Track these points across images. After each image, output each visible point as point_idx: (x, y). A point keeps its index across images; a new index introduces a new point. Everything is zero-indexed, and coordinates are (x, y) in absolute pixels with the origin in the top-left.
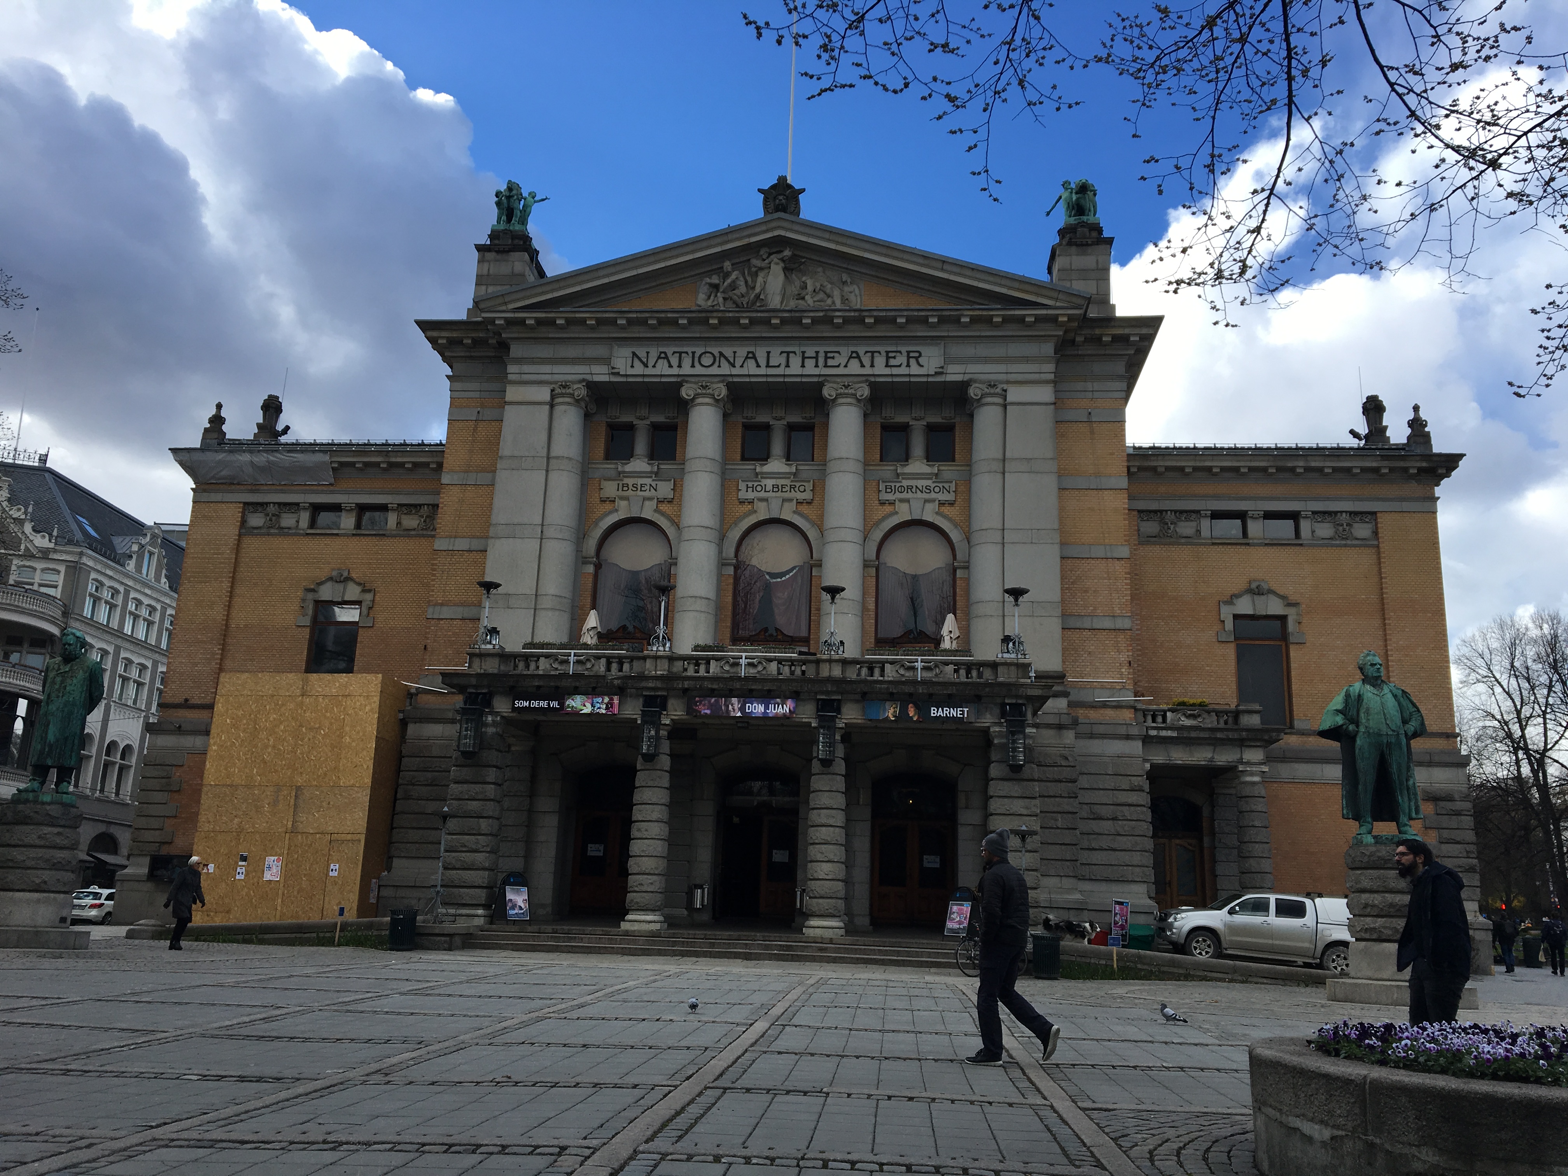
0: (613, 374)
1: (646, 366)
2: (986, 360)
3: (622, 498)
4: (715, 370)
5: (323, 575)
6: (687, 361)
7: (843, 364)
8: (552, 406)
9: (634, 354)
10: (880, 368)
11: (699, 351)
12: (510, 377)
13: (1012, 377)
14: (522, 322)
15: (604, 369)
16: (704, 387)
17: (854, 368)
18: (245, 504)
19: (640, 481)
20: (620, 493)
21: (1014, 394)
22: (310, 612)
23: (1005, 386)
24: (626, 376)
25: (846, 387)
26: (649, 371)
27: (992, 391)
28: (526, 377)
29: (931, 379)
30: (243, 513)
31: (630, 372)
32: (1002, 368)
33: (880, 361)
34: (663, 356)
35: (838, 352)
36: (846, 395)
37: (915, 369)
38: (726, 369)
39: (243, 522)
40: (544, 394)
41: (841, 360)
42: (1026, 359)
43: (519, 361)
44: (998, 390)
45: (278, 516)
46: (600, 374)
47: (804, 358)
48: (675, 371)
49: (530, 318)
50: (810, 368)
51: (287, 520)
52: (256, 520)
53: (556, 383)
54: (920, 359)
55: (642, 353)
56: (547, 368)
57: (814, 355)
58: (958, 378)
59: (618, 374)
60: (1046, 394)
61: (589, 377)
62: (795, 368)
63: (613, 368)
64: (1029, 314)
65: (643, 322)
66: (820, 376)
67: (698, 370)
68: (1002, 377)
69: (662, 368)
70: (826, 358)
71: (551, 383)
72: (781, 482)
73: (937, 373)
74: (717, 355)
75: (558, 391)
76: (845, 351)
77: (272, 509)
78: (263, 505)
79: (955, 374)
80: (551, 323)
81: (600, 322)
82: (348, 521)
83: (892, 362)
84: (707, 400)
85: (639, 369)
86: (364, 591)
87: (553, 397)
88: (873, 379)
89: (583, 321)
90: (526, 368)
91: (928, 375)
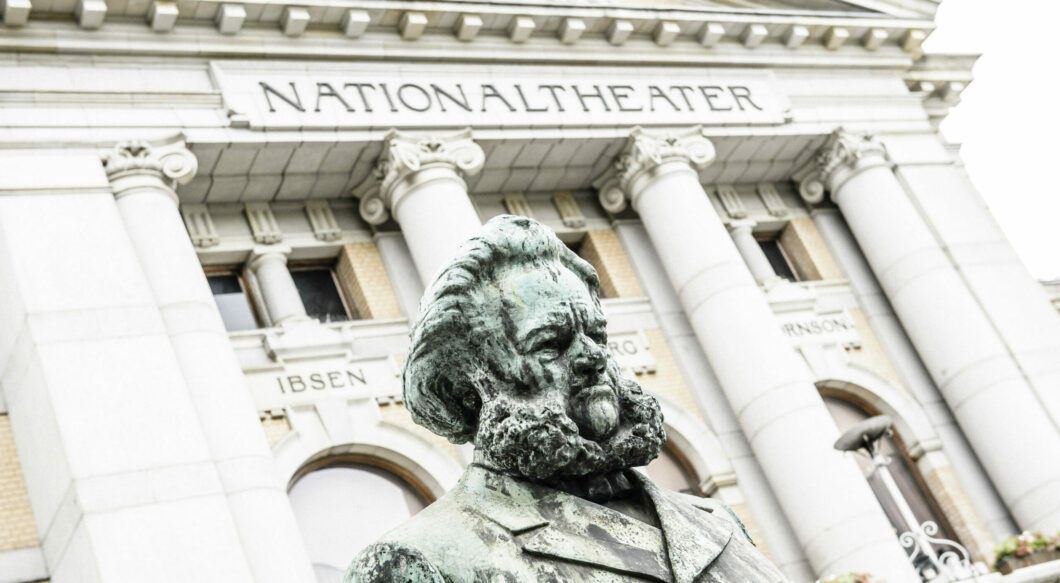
0: (235, 126)
1: (299, 108)
4: (434, 117)
6: (377, 101)
7: (647, 108)
8: (114, 195)
9: (267, 88)
10: (703, 114)
11: (392, 81)
15: (213, 116)
16: (433, 149)
17: (664, 113)
19: (323, 368)
24: (264, 130)
25: (671, 143)
26: (309, 119)
27: (869, 145)
31: (271, 121)
33: (698, 100)
34: (326, 90)
35: (629, 87)
36: (675, 158)
37: (751, 116)
38: (456, 116)
40: (87, 169)
41: (640, 99)
46: (210, 129)
47: (581, 97)
48: (361, 118)
50: (597, 115)
53: (111, 145)
54: (753, 100)
55: (280, 84)
57: (595, 92)
58: (816, 128)
59: (246, 126)
60: (932, 149)
62: (573, 114)
63: (230, 114)
66: (617, 127)
67: (407, 117)
69: (332, 113)
70: (616, 96)
71: (96, 146)
73: (786, 121)
74: (431, 91)
75: (120, 162)
76: (640, 81)
79: (810, 124)
83: (715, 102)
84: (443, 174)
85: (286, 116)
87: (111, 176)
91: (773, 125)
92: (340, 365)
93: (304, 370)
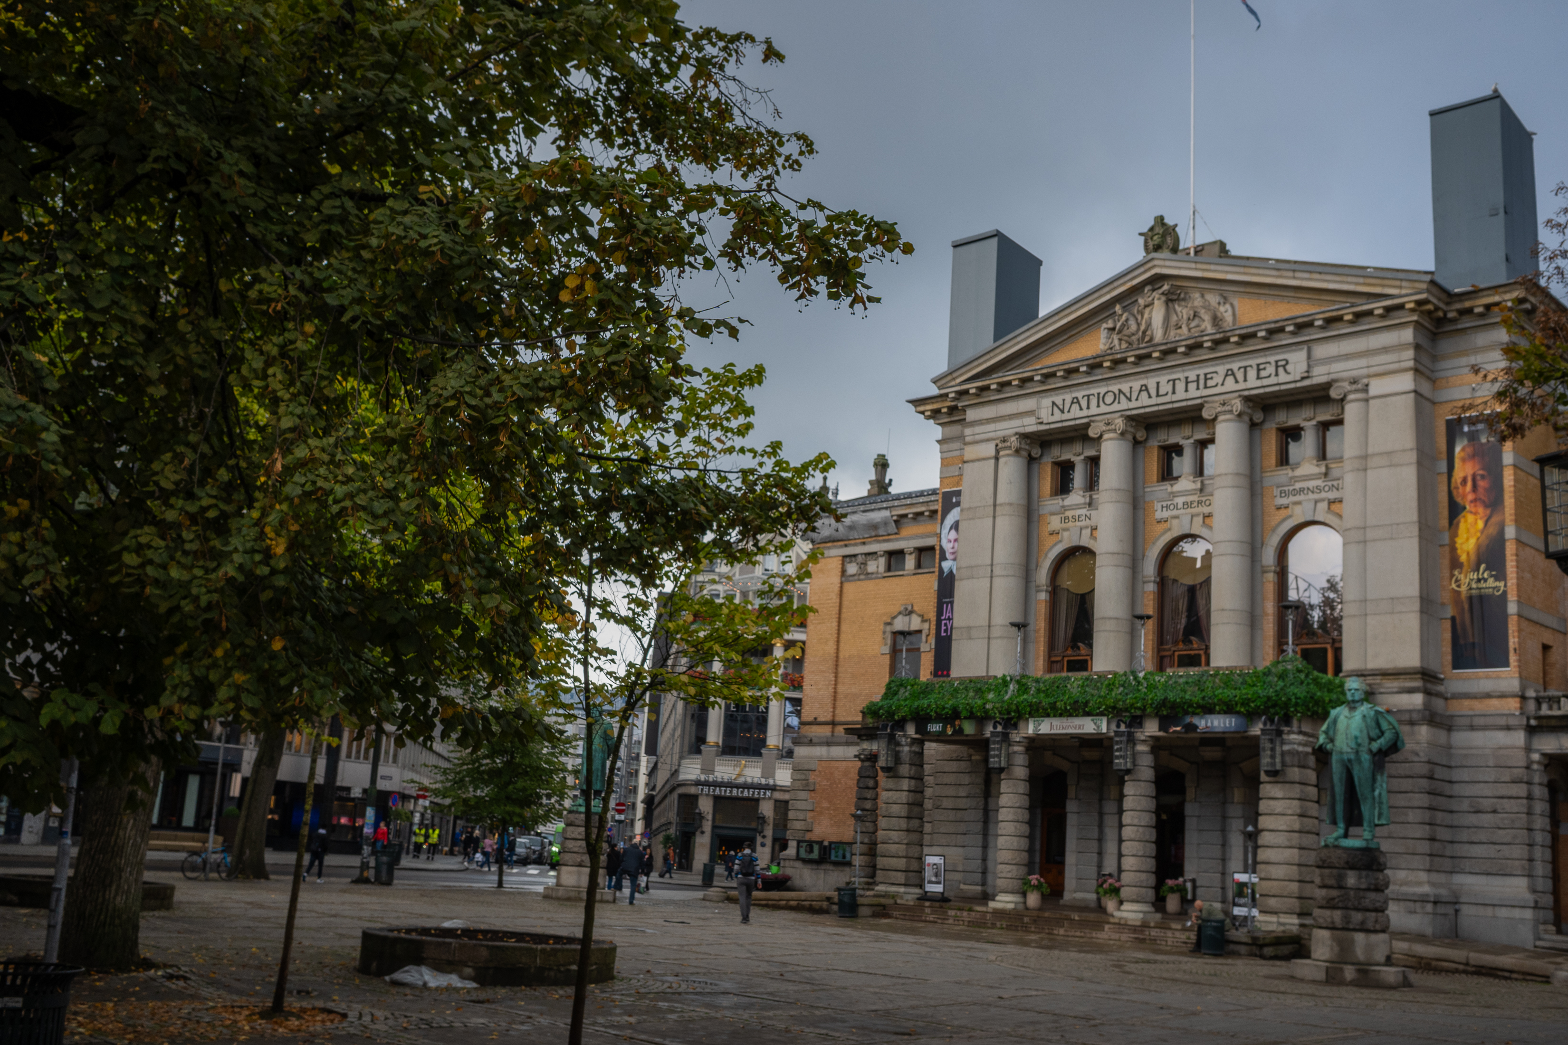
0: (1041, 423)
1: (1062, 411)
2: (1348, 357)
3: (1067, 529)
4: (1116, 407)
5: (895, 609)
6: (1094, 401)
7: (1220, 383)
8: (997, 458)
9: (1054, 403)
10: (1252, 382)
11: (1102, 390)
12: (968, 439)
13: (1373, 370)
14: (966, 392)
15: (1032, 420)
16: (1108, 424)
17: (1230, 385)
18: (844, 557)
19: (1078, 512)
20: (1064, 525)
21: (1377, 387)
22: (889, 641)
23: (1365, 381)
24: (1050, 423)
25: (1224, 404)
26: (1066, 416)
27: (1354, 387)
28: (978, 437)
29: (1299, 385)
30: (843, 564)
31: (1052, 419)
32: (1363, 362)
33: (1252, 374)
34: (1076, 401)
35: (1216, 372)
36: (1225, 412)
37: (1283, 377)
38: (1124, 404)
39: (843, 572)
40: (989, 450)
41: (1218, 379)
42: (1385, 350)
43: (973, 424)
44: (1360, 386)
45: (865, 564)
46: (1030, 425)
47: (1187, 383)
48: (1085, 413)
49: (972, 387)
50: (1193, 392)
51: (872, 567)
52: (852, 569)
53: (998, 438)
54: (1288, 367)
55: (1059, 401)
56: (991, 427)
57: (1195, 379)
58: (1323, 379)
59: (1044, 423)
60: (1406, 382)
61: (1021, 430)
62: (1180, 394)
63: (1040, 418)
64: (1377, 307)
65: (1053, 375)
66: (1202, 397)
67: (1104, 409)
68: (1364, 371)
69: (1075, 412)
70: (1206, 379)
71: (995, 439)
72: (1189, 499)
73: (1303, 378)
74: (1117, 392)
75: (1000, 445)
76: (1221, 369)
77: (860, 559)
78: (855, 556)
79: (1320, 376)
80: (986, 388)
81: (1024, 381)
82: (910, 562)
83: (1263, 374)
84: (1112, 435)
85: (1058, 416)
86: (923, 621)
87: (997, 451)
88: (1246, 393)
89: (1009, 383)
90: (978, 429)
91: (1295, 382)
92: (1083, 512)
93: (1069, 514)
